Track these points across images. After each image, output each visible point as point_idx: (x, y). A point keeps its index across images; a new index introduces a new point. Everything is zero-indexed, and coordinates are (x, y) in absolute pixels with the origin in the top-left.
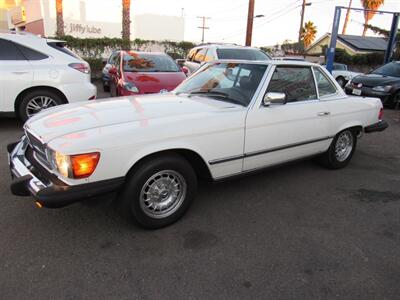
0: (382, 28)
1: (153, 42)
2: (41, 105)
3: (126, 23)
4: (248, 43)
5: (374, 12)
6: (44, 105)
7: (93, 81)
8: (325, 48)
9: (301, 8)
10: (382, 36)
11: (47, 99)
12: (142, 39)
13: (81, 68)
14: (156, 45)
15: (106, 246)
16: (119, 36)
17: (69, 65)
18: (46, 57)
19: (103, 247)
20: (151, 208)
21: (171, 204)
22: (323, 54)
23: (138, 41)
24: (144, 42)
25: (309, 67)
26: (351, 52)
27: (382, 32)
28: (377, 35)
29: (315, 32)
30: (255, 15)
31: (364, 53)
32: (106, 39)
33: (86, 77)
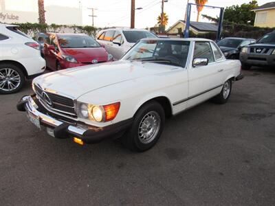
0: (213, 17)
1: (65, 26)
2: (5, 75)
3: (42, 12)
4: (132, 26)
5: (202, 6)
6: (8, 75)
7: (42, 55)
8: (180, 30)
9: (161, 3)
10: (214, 22)
11: (10, 70)
12: (56, 24)
13: (34, 46)
14: (67, 28)
15: (121, 166)
16: (37, 22)
17: (26, 44)
18: (6, 38)
19: (119, 167)
20: (143, 137)
21: (152, 133)
22: (178, 34)
23: (53, 26)
24: (58, 26)
25: (209, 42)
26: (196, 32)
27: (213, 19)
28: (210, 21)
29: (167, 19)
30: (136, 8)
31: (204, 33)
32: (29, 24)
33: (37, 52)
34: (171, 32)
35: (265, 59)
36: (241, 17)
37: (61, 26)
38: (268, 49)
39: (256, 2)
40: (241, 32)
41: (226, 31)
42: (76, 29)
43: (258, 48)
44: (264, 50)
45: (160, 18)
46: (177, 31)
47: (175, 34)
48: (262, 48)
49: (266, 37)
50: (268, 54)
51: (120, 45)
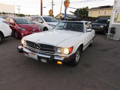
9: (52, 6)
23: (4, 13)
26: (67, 18)
34: (57, 18)
35: (98, 29)
36: (83, 13)
37: (8, 13)
38: (98, 25)
39: (88, 7)
40: (86, 19)
41: (79, 18)
42: (15, 15)
43: (95, 25)
44: (97, 26)
45: (50, 12)
46: (60, 18)
47: (59, 19)
48: (96, 25)
49: (97, 21)
50: (99, 27)
51: (42, 23)
